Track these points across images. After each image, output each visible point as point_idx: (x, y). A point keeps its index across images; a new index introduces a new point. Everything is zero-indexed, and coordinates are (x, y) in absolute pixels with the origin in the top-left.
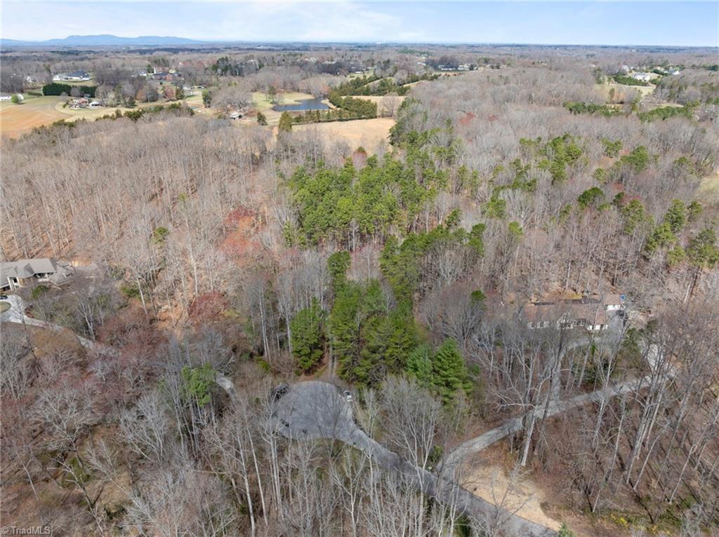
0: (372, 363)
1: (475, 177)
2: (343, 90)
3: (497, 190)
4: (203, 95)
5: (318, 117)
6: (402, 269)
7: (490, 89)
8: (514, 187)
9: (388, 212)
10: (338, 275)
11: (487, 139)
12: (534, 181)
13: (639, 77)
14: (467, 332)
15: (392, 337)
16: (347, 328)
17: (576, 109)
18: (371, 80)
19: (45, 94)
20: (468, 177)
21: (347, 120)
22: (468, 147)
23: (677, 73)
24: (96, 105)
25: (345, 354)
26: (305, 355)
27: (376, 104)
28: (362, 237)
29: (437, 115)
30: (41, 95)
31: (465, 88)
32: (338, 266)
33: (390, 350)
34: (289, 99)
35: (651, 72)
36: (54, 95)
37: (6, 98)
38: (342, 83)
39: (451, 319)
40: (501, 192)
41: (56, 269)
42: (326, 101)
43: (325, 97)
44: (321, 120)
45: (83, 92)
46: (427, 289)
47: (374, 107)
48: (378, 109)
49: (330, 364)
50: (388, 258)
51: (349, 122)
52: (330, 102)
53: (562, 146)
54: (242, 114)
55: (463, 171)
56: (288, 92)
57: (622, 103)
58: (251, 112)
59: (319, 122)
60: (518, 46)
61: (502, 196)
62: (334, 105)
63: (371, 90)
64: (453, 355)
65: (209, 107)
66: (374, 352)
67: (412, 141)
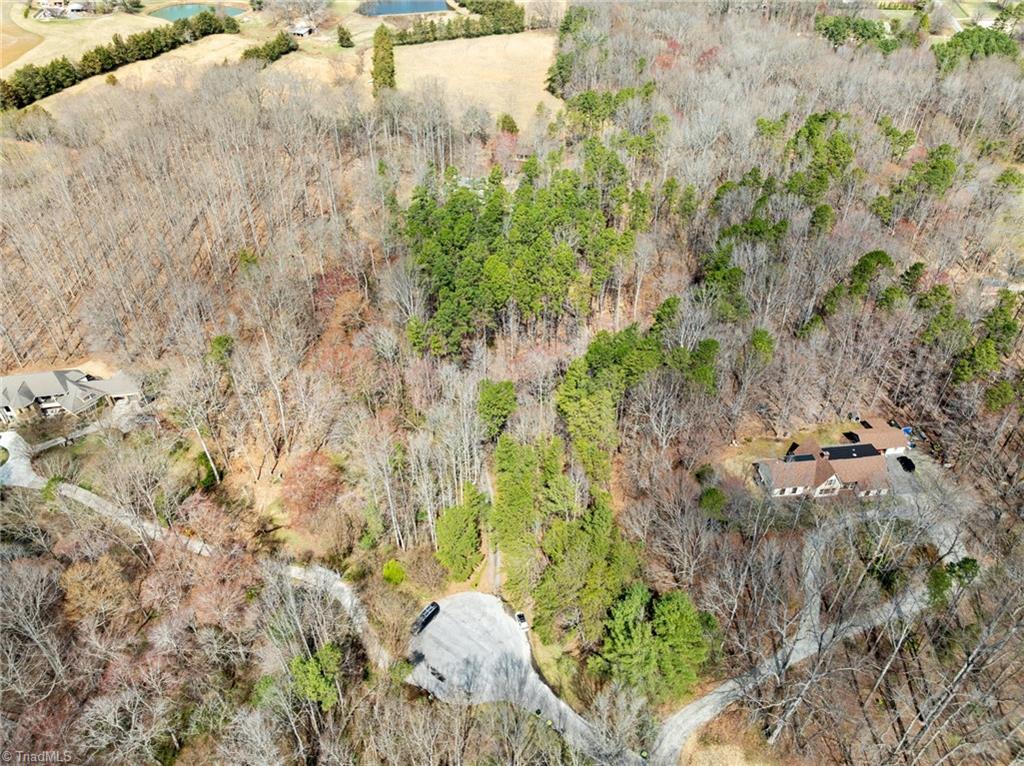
1: (690, 197)
5: (434, 31)
21: (478, 36)
24: (78, 11)
27: (523, 9)
41: (66, 388)
44: (438, 35)
47: (520, 13)
48: (526, 16)
49: (492, 556)
54: (313, 26)
55: (671, 187)
58: (326, 21)
59: (435, 39)
62: (456, 2)
65: (260, 9)
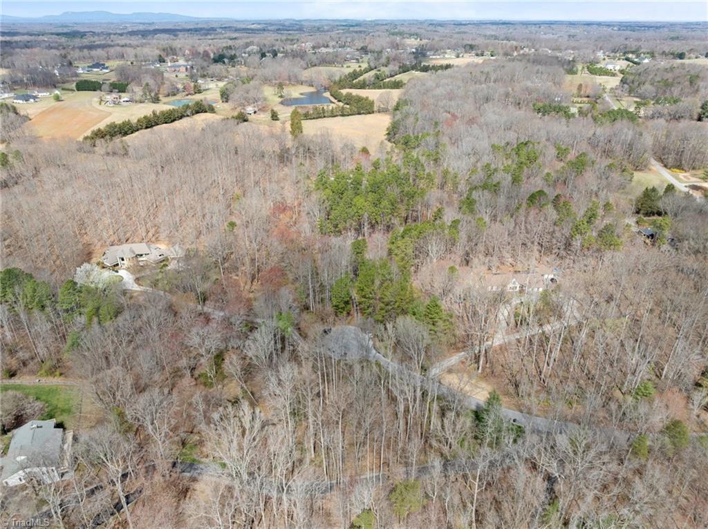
0: (386, 312)
1: (456, 177)
2: (342, 83)
3: (471, 190)
4: (221, 92)
5: (324, 113)
6: (403, 252)
7: (473, 88)
8: (485, 187)
9: (390, 206)
10: (359, 255)
11: (466, 144)
12: (498, 183)
13: (610, 67)
14: (445, 292)
15: (399, 295)
16: (369, 290)
17: (543, 111)
18: (366, 71)
19: (78, 90)
20: (450, 177)
21: (348, 115)
22: (451, 150)
23: (646, 61)
24: (127, 101)
25: (368, 307)
26: (341, 308)
27: (373, 101)
28: (372, 226)
29: (426, 116)
30: (74, 90)
31: (450, 87)
32: (359, 249)
33: (397, 304)
34: (295, 92)
35: (623, 60)
36: (85, 90)
37: (45, 94)
38: (341, 77)
39: (436, 285)
40: (474, 192)
41: (150, 251)
42: (327, 94)
43: (326, 89)
44: (326, 115)
45: (111, 88)
46: (420, 264)
47: (372, 104)
48: (375, 105)
49: (356, 315)
50: (393, 243)
51: (350, 117)
52: (332, 95)
53: (524, 152)
54: (256, 109)
55: (446, 173)
56: (293, 85)
57: (588, 97)
58: (264, 107)
59: (325, 117)
60: (504, 23)
61: (475, 195)
62: (336, 99)
63: (367, 83)
64: (437, 306)
65: (226, 102)
66: (387, 305)
67: (406, 143)
